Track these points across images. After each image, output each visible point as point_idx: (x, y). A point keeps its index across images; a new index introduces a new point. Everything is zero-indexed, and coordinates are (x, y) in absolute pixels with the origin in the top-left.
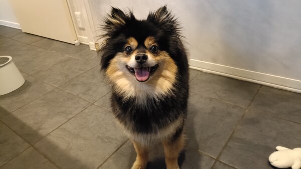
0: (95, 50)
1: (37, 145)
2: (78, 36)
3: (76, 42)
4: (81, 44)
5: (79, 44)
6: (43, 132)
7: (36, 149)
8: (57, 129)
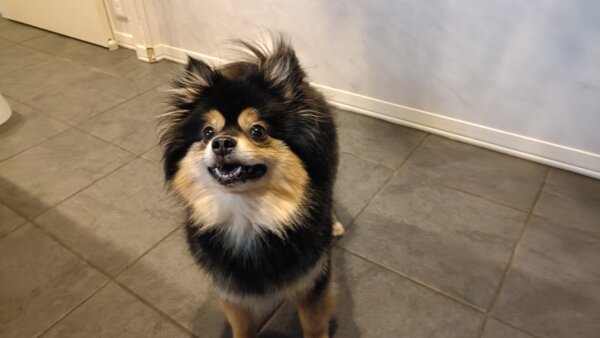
0: (147, 60)
1: (39, 220)
2: (116, 32)
3: (112, 43)
4: (120, 47)
5: (117, 48)
6: (48, 200)
7: (37, 226)
8: (74, 195)
